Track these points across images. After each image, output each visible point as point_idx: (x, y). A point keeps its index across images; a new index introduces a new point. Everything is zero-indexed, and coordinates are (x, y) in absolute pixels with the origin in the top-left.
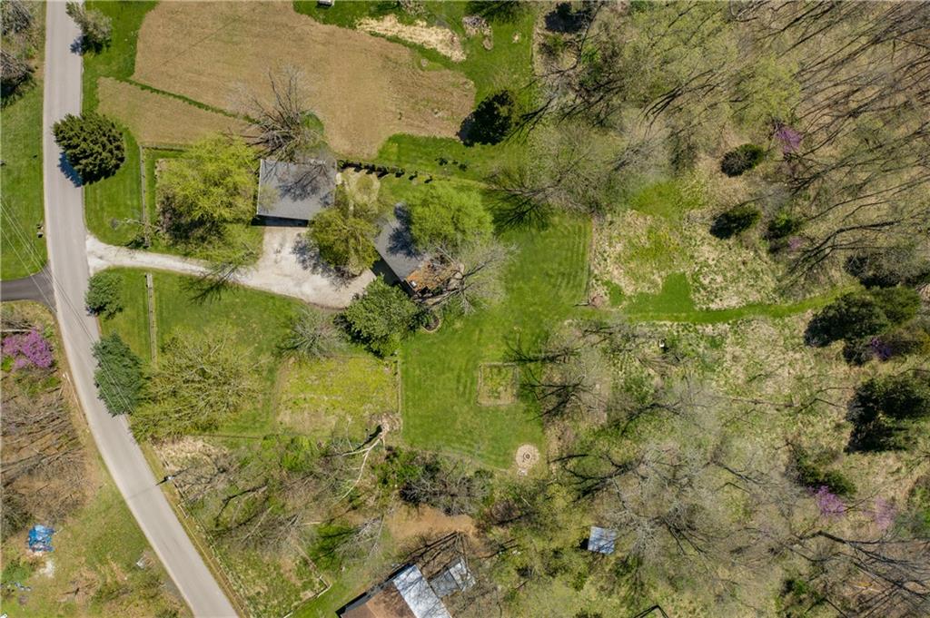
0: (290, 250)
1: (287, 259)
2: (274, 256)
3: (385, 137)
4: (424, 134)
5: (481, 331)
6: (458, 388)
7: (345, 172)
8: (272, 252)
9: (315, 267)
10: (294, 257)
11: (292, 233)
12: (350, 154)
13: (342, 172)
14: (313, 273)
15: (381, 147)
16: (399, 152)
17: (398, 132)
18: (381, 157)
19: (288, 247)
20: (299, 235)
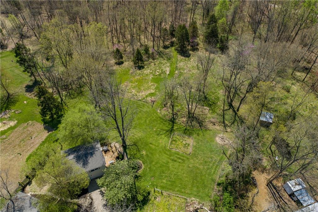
3: (24, 164)
4: (37, 146)
17: (27, 157)
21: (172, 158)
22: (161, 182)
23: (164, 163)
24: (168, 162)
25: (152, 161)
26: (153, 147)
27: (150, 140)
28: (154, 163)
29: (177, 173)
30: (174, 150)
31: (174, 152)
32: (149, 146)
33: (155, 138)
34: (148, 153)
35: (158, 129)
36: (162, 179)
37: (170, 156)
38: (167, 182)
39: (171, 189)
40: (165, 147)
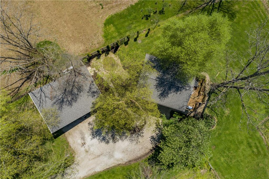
0: (90, 137)
1: (92, 145)
2: (83, 149)
3: (101, 25)
4: (124, 8)
7: (91, 64)
8: (80, 147)
9: (113, 137)
10: (96, 141)
11: (84, 126)
12: (87, 51)
13: (89, 65)
14: (115, 142)
15: (103, 33)
16: (116, 28)
17: (107, 17)
18: (107, 40)
19: (88, 137)
20: (89, 124)
29: (242, 161)
31: (258, 136)
34: (231, 116)
36: (222, 155)
37: (250, 138)
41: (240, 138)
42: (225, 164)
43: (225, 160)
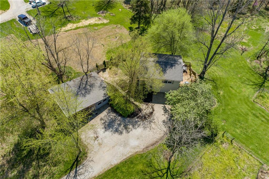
0: (103, 130)
1: (105, 137)
2: (96, 142)
3: (104, 54)
5: (231, 87)
6: (263, 121)
8: (93, 141)
9: (126, 127)
10: (108, 133)
14: (128, 132)
17: (108, 50)
19: (101, 131)
20: (101, 119)
21: (254, 112)
22: (234, 131)
23: (242, 112)
24: (248, 114)
25: (228, 105)
26: (234, 92)
27: (232, 84)
28: (229, 107)
29: (257, 130)
30: (258, 106)
31: (259, 107)
32: (229, 89)
33: (238, 85)
34: (226, 95)
35: (244, 77)
36: (235, 127)
37: (252, 110)
38: (242, 133)
39: (244, 143)
40: (248, 97)
41: (243, 111)
42: (243, 135)
43: (241, 131)
